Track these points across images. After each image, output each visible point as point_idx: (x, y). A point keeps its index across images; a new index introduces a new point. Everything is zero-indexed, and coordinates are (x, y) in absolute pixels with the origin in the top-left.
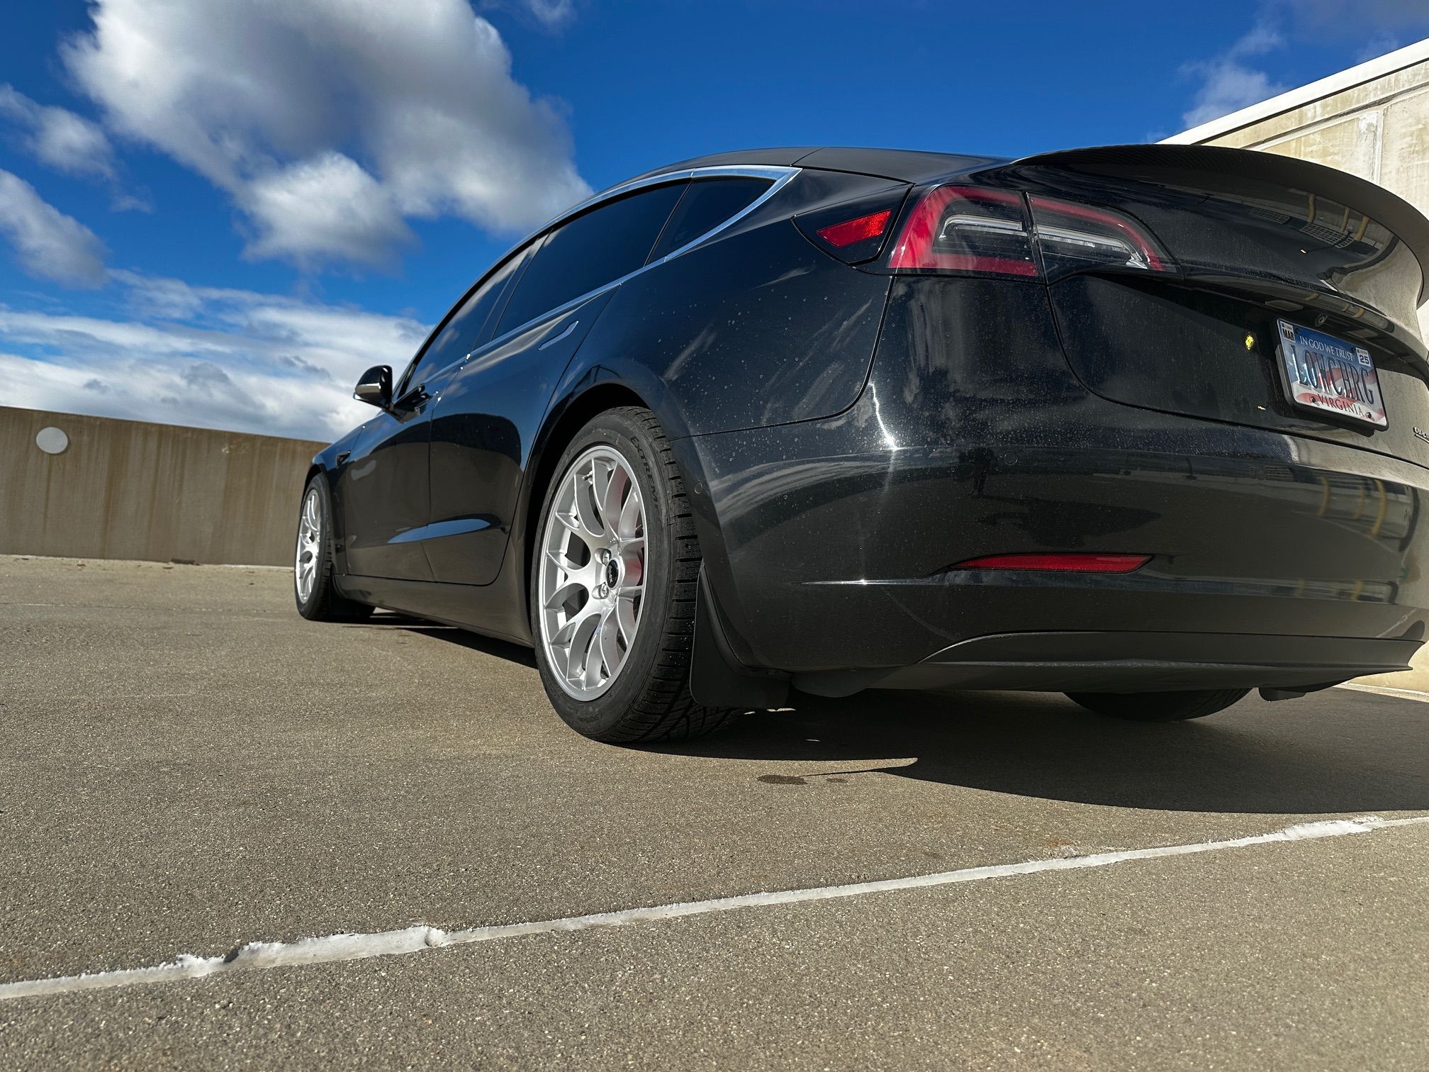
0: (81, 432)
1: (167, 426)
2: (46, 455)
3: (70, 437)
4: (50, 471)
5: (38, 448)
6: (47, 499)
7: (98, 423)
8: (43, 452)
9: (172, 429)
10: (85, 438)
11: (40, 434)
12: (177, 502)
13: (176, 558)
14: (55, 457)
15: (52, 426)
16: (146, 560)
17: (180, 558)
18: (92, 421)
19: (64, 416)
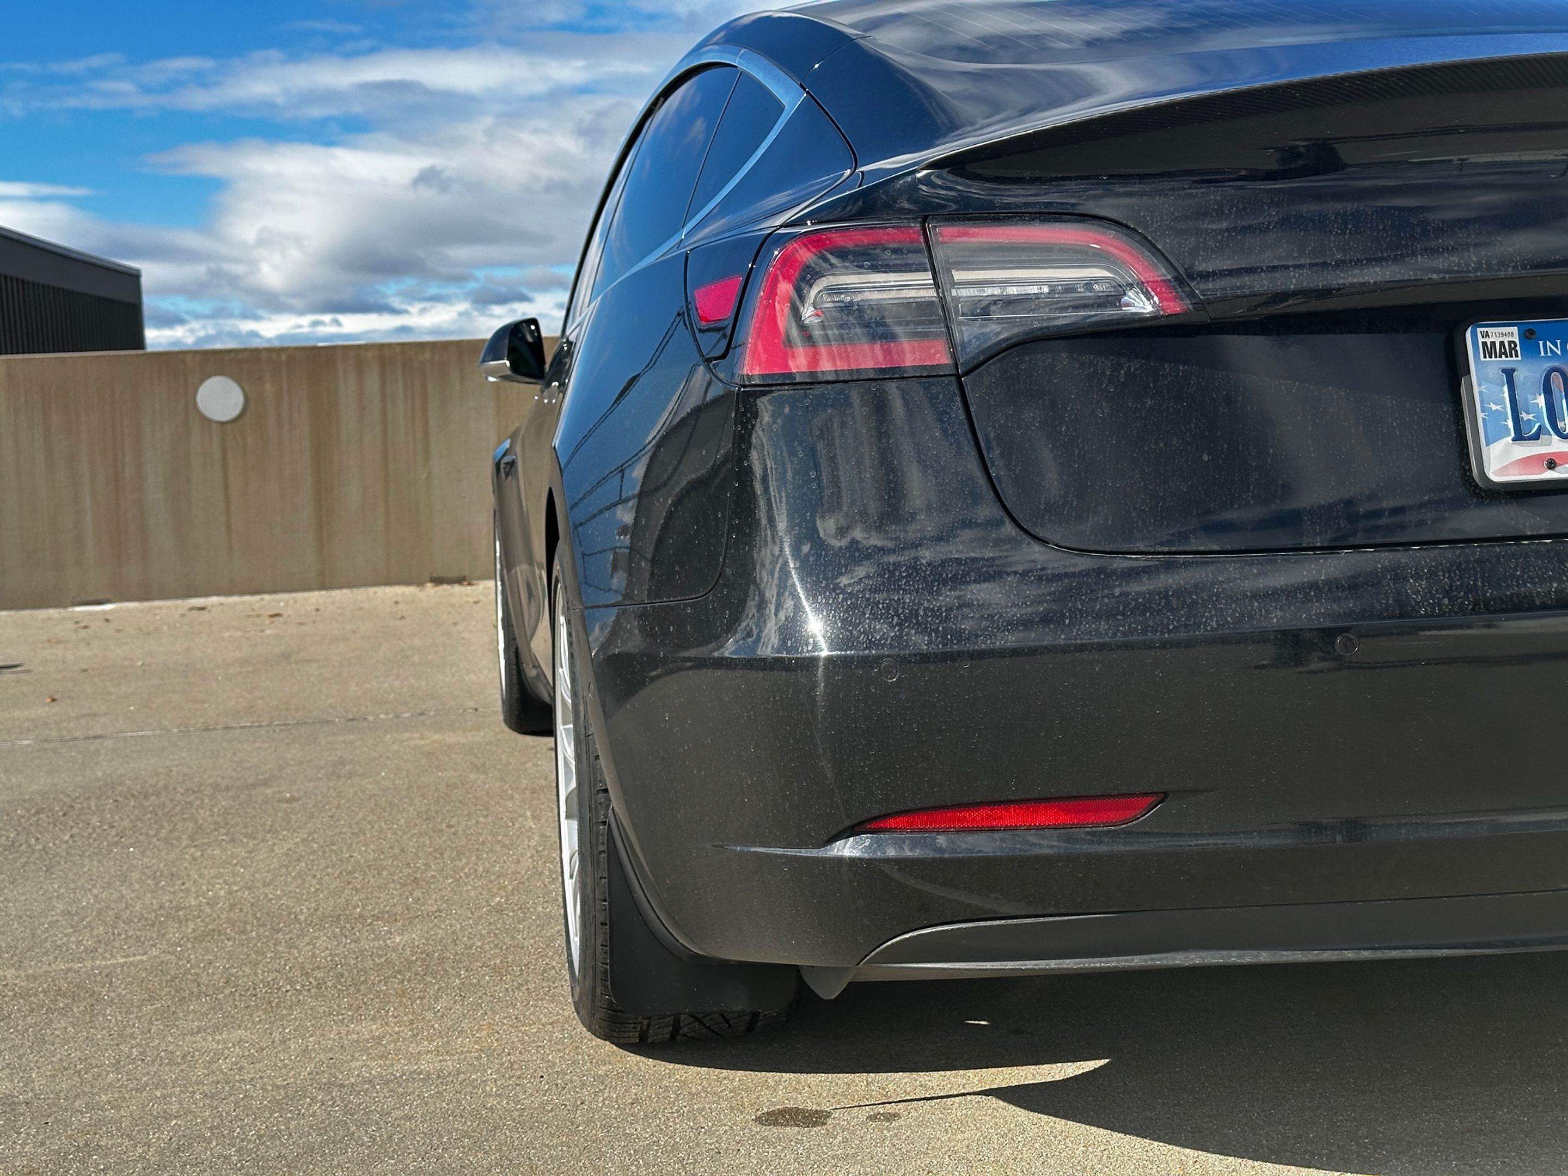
0: (260, 378)
1: (390, 345)
2: (214, 426)
3: (246, 388)
4: (224, 450)
5: (203, 417)
6: (227, 500)
7: (284, 358)
8: (210, 421)
9: (398, 349)
10: (268, 387)
11: (201, 390)
12: (425, 476)
13: (435, 575)
14: (229, 427)
15: (216, 374)
16: (389, 583)
17: (440, 573)
18: (274, 356)
19: (233, 354)
